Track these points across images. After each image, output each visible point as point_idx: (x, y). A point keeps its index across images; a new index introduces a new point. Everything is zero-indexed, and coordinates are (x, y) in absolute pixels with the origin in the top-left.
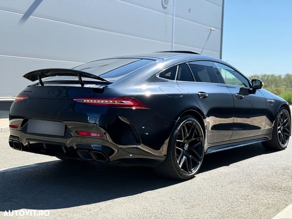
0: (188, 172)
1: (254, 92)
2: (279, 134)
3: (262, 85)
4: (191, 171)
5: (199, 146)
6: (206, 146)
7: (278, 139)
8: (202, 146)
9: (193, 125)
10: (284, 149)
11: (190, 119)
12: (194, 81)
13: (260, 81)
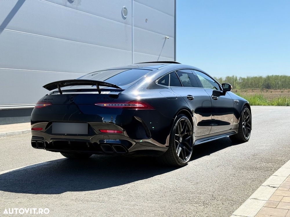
0: (184, 160)
1: (224, 94)
2: (244, 128)
3: (231, 88)
4: (186, 159)
5: (189, 139)
6: (194, 139)
7: (243, 133)
8: (192, 139)
9: (186, 122)
10: (247, 141)
11: (183, 117)
12: (182, 86)
13: (229, 85)
